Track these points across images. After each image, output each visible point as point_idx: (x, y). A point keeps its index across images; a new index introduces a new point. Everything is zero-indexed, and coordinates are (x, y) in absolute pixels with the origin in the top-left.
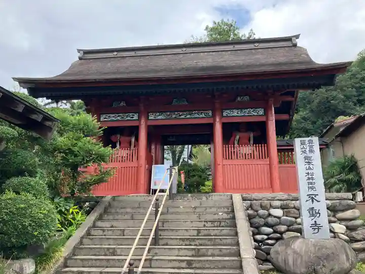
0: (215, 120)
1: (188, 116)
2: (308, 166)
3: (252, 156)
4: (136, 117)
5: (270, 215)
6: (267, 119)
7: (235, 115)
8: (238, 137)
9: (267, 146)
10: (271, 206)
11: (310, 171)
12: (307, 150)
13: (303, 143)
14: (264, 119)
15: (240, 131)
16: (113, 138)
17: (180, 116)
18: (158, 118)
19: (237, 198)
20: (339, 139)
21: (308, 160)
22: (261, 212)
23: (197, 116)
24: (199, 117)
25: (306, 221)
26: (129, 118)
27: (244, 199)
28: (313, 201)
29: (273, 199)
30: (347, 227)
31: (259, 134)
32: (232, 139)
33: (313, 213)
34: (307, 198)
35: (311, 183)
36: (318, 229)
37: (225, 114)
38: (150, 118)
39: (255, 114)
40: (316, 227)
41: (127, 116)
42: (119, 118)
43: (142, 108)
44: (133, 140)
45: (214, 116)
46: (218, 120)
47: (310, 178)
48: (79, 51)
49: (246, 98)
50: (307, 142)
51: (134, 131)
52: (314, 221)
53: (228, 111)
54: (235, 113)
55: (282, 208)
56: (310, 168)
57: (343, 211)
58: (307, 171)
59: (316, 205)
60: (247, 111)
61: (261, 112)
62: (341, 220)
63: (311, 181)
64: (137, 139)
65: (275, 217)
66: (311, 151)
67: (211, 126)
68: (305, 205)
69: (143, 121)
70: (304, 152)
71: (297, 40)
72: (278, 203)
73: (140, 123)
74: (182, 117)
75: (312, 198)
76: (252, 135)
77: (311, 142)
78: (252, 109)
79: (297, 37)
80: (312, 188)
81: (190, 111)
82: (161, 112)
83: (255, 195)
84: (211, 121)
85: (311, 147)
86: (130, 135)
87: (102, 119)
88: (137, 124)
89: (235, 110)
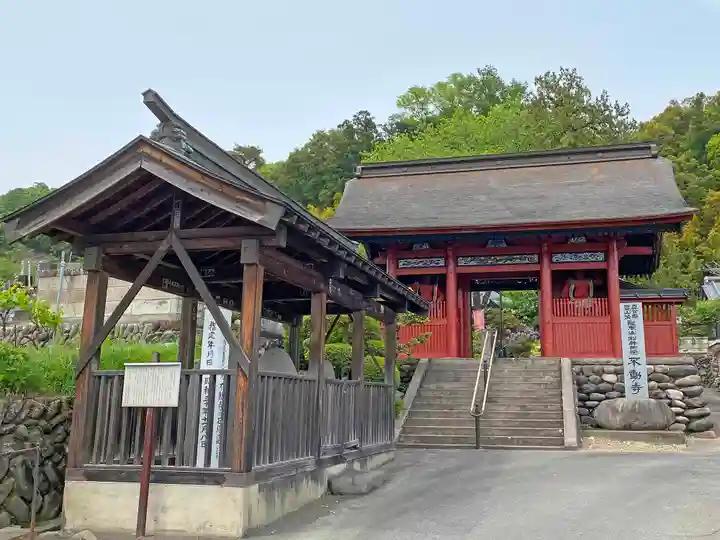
0: (542, 267)
1: (509, 262)
2: (630, 331)
4: (442, 262)
5: (603, 381)
6: (608, 265)
7: (566, 260)
8: (573, 287)
9: (608, 301)
10: (604, 372)
11: (633, 336)
12: (631, 315)
13: (627, 308)
14: (603, 266)
15: (575, 278)
17: (498, 261)
18: (469, 264)
19: (566, 362)
21: (632, 326)
22: (593, 377)
23: (518, 261)
24: (522, 263)
25: (628, 383)
27: (574, 364)
28: (634, 364)
29: (607, 364)
30: (685, 394)
32: (566, 288)
33: (634, 375)
34: (629, 361)
35: (634, 348)
36: (638, 389)
37: (554, 259)
38: (459, 264)
39: (593, 259)
40: (636, 387)
41: (431, 262)
42: (421, 264)
43: (450, 253)
45: (541, 261)
46: (546, 267)
47: (633, 343)
49: (581, 240)
50: (631, 307)
51: (441, 281)
52: (634, 382)
53: (559, 256)
54: (568, 258)
55: (616, 373)
56: (633, 333)
57: (683, 376)
58: (630, 336)
59: (638, 369)
60: (582, 255)
61: (601, 257)
62: (680, 386)
63: (633, 345)
65: (608, 382)
66: (635, 316)
67: (538, 274)
68: (627, 369)
69: (451, 267)
70: (628, 317)
72: (612, 368)
73: (447, 270)
75: (634, 361)
76: (591, 284)
77: (635, 307)
78: (589, 252)
80: (634, 352)
81: (511, 255)
82: (474, 257)
83: (586, 360)
84: (536, 268)
85: (635, 312)
86: (432, 283)
87: (401, 264)
88: (443, 271)
89: (567, 255)
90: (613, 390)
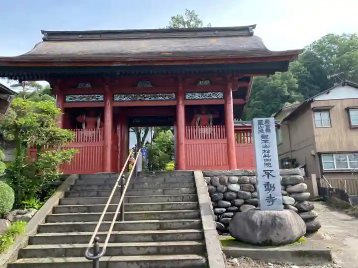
0: (178, 103)
1: (153, 99)
2: (264, 144)
3: (211, 136)
4: (101, 98)
5: (228, 190)
6: (226, 102)
7: (196, 97)
8: (199, 119)
9: (225, 127)
10: (229, 182)
11: (266, 149)
12: (264, 129)
13: (260, 123)
14: (222, 102)
16: (78, 119)
17: (145, 98)
18: (123, 100)
20: (286, 122)
21: (265, 139)
22: (220, 187)
23: (161, 98)
24: (163, 99)
25: (262, 194)
26: (94, 99)
27: (205, 175)
28: (268, 177)
29: (231, 175)
30: (296, 200)
31: (218, 116)
32: (194, 120)
33: (269, 187)
34: (264, 173)
35: (267, 160)
36: (273, 201)
37: (187, 97)
38: (115, 99)
39: (215, 97)
40: (271, 199)
41: (93, 97)
42: (84, 99)
44: (99, 121)
45: (177, 99)
46: (181, 102)
47: (267, 156)
48: (43, 32)
49: (207, 83)
50: (264, 122)
51: (99, 112)
52: (269, 194)
53: (190, 94)
54: (197, 96)
55: (239, 183)
56: (266, 146)
57: (293, 185)
58: (263, 149)
59: (272, 181)
60: (208, 94)
61: (220, 95)
63: (267, 158)
64: (103, 120)
65: (233, 191)
66: (268, 130)
67: (174, 109)
68: (261, 181)
69: (108, 102)
70: (262, 131)
71: (253, 30)
72: (236, 179)
73: (105, 104)
74: (147, 99)
75: (268, 173)
76: (211, 117)
77: (267, 121)
78: (212, 92)
79: (254, 27)
80: (268, 164)
81: (155, 93)
82: (127, 94)
84: (174, 103)
85: (268, 126)
86: (96, 116)
87: (67, 99)
88: (102, 105)
89: (196, 94)
90: (238, 198)
